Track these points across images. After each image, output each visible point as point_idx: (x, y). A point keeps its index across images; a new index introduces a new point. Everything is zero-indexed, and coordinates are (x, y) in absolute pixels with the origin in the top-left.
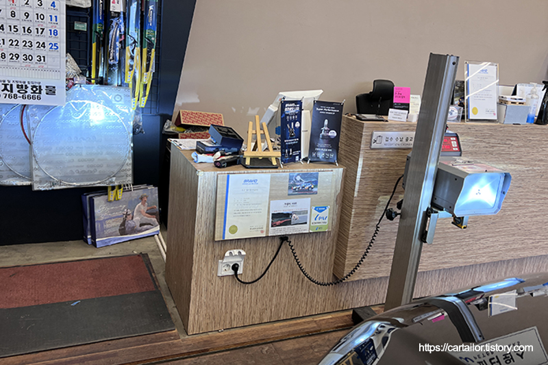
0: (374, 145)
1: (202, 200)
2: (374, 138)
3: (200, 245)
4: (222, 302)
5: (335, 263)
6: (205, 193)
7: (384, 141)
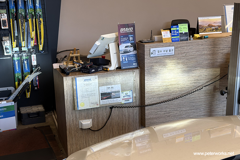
0: (152, 56)
1: (67, 91)
2: (151, 52)
3: (69, 113)
4: (83, 141)
5: (141, 119)
6: (68, 87)
7: (157, 53)
